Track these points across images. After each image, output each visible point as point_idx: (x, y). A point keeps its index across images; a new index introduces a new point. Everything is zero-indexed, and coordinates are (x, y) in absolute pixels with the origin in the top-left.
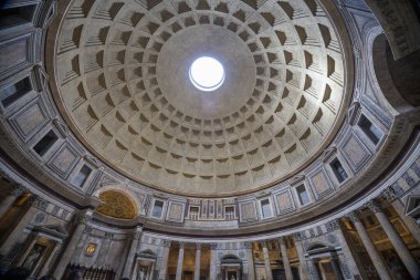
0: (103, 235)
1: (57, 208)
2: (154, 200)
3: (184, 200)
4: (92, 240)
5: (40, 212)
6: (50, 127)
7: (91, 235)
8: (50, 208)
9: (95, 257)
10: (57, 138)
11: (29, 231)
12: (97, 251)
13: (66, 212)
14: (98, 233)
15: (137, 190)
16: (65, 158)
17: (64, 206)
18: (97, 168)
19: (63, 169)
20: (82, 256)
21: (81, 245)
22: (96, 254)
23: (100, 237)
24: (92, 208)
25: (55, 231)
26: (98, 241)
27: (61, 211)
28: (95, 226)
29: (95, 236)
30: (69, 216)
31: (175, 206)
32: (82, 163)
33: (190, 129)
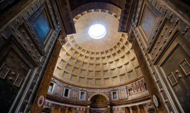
0: (101, 111)
1: (80, 108)
2: (112, 93)
3: (124, 87)
5: (76, 111)
6: (65, 88)
8: (78, 109)
10: (68, 90)
13: (83, 109)
15: (104, 91)
16: (74, 93)
17: (81, 107)
18: (86, 91)
19: (76, 97)
24: (88, 105)
27: (81, 109)
28: (97, 109)
30: (84, 110)
31: (122, 92)
32: (80, 92)
33: (111, 55)
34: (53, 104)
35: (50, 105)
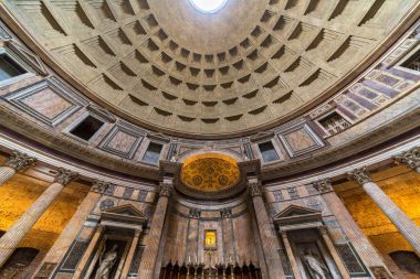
0: (218, 215)
1: (129, 190)
3: (303, 120)
4: (207, 225)
5: (104, 198)
6: (86, 114)
7: (203, 220)
8: (119, 191)
9: (221, 250)
11: (94, 224)
12: (220, 238)
13: (143, 192)
14: (210, 215)
15: (227, 146)
16: (122, 140)
17: (137, 189)
18: (168, 142)
19: (124, 150)
20: (201, 252)
21: (192, 235)
22: (221, 244)
23: (216, 219)
26: (215, 225)
27: (136, 193)
28: (202, 207)
29: (208, 220)
30: (149, 197)
31: (293, 136)
32: (147, 142)
33: (245, 59)
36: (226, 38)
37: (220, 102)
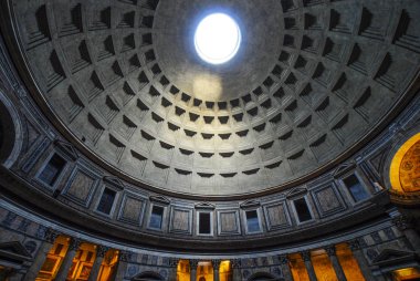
1: (375, 235)
6: (291, 202)
8: (369, 240)
10: (303, 200)
13: (388, 231)
16: (325, 198)
17: (380, 229)
18: (354, 167)
19: (336, 205)
25: (393, 259)
27: (382, 234)
30: (396, 231)
32: (341, 183)
33: (305, 11)
34: (279, 257)
35: (271, 262)
36: (270, 29)
37: (346, 70)
